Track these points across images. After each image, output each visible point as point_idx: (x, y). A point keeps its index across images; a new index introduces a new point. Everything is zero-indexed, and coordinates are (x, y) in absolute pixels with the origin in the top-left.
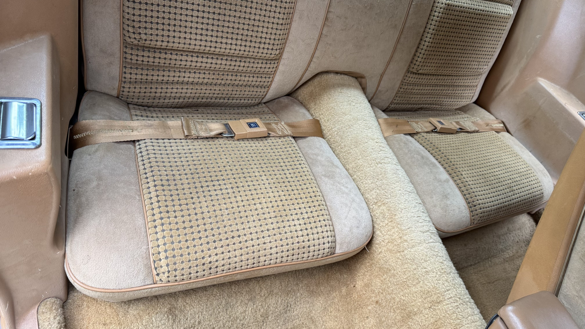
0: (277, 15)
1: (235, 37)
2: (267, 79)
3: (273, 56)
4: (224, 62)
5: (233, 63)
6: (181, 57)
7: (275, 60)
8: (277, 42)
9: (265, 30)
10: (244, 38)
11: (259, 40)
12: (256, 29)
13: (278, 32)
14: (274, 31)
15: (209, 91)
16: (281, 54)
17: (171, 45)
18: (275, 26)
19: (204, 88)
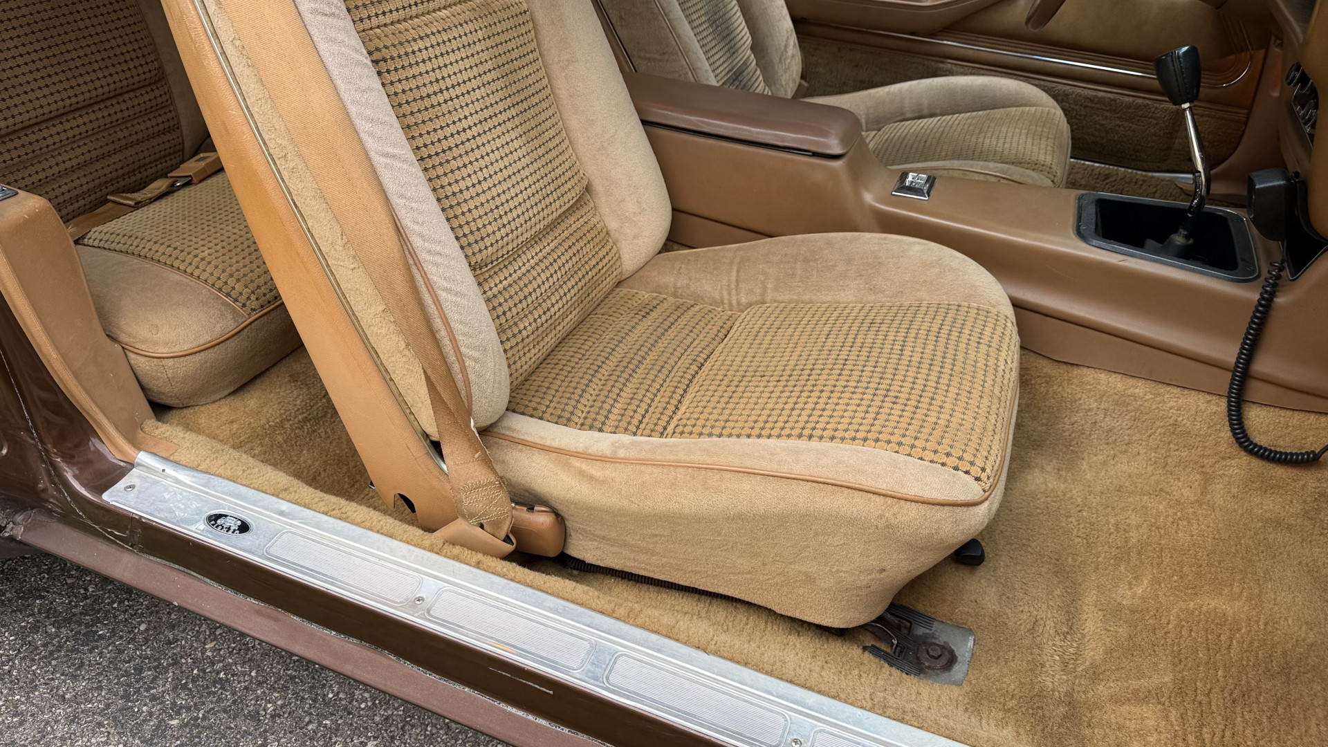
0: (120, 14)
1: (89, 68)
2: (170, 115)
3: (154, 73)
4: (99, 115)
5: (112, 110)
6: (42, 135)
7: (160, 80)
8: (146, 51)
9: (120, 41)
10: (102, 65)
11: (121, 59)
12: (107, 45)
13: (138, 36)
14: (132, 38)
15: (109, 169)
16: (161, 67)
17: (18, 119)
18: (129, 30)
19: (99, 166)
